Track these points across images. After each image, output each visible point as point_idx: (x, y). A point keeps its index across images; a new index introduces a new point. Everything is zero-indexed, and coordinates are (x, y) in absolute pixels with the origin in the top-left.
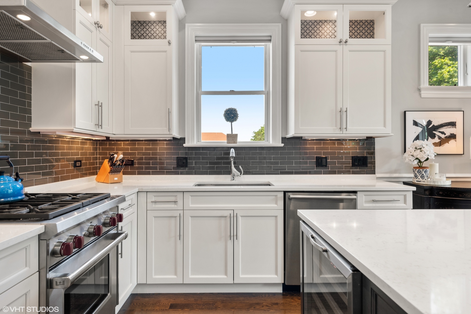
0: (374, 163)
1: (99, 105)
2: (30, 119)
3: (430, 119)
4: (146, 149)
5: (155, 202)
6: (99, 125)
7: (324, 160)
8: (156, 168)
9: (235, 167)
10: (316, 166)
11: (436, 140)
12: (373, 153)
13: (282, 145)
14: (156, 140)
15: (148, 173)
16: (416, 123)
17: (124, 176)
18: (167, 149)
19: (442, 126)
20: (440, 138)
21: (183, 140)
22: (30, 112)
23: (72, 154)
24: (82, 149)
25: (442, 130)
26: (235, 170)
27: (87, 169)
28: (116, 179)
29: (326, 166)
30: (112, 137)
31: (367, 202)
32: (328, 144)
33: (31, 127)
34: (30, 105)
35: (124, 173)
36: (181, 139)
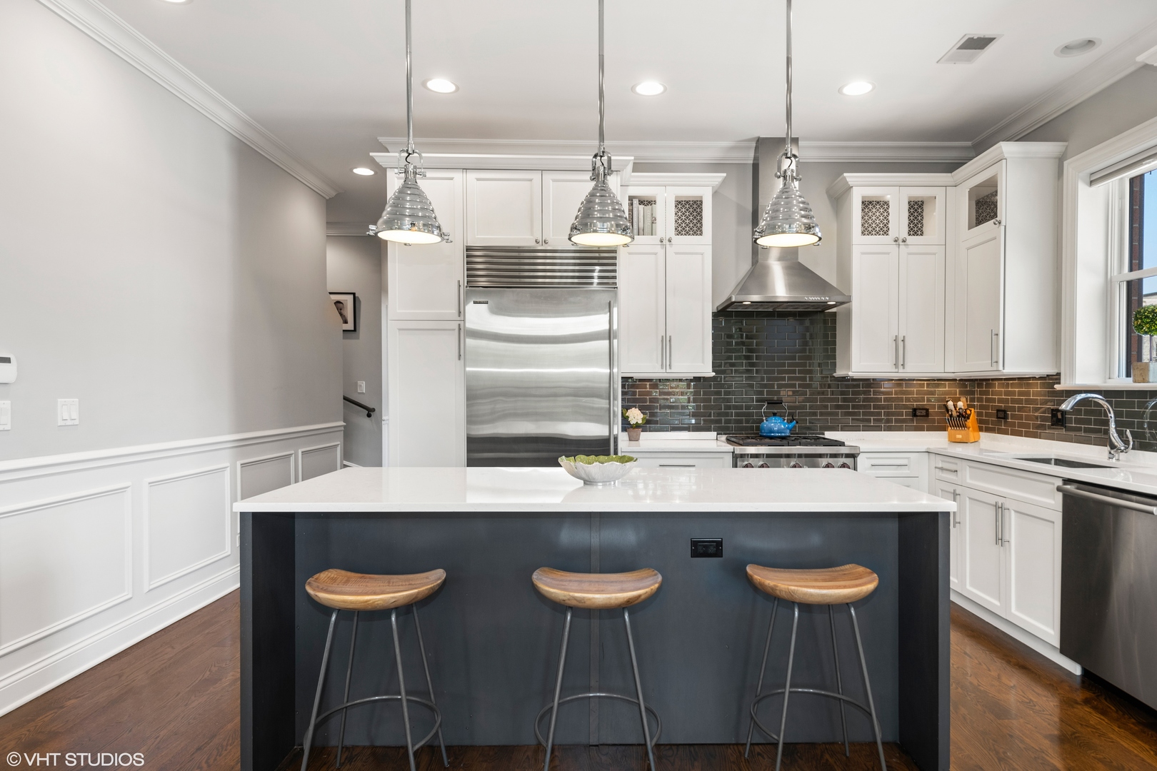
1: (899, 341)
4: (1019, 393)
5: (942, 469)
18: (1040, 394)
22: (834, 358)
26: (1117, 438)
33: (835, 372)
36: (1057, 374)
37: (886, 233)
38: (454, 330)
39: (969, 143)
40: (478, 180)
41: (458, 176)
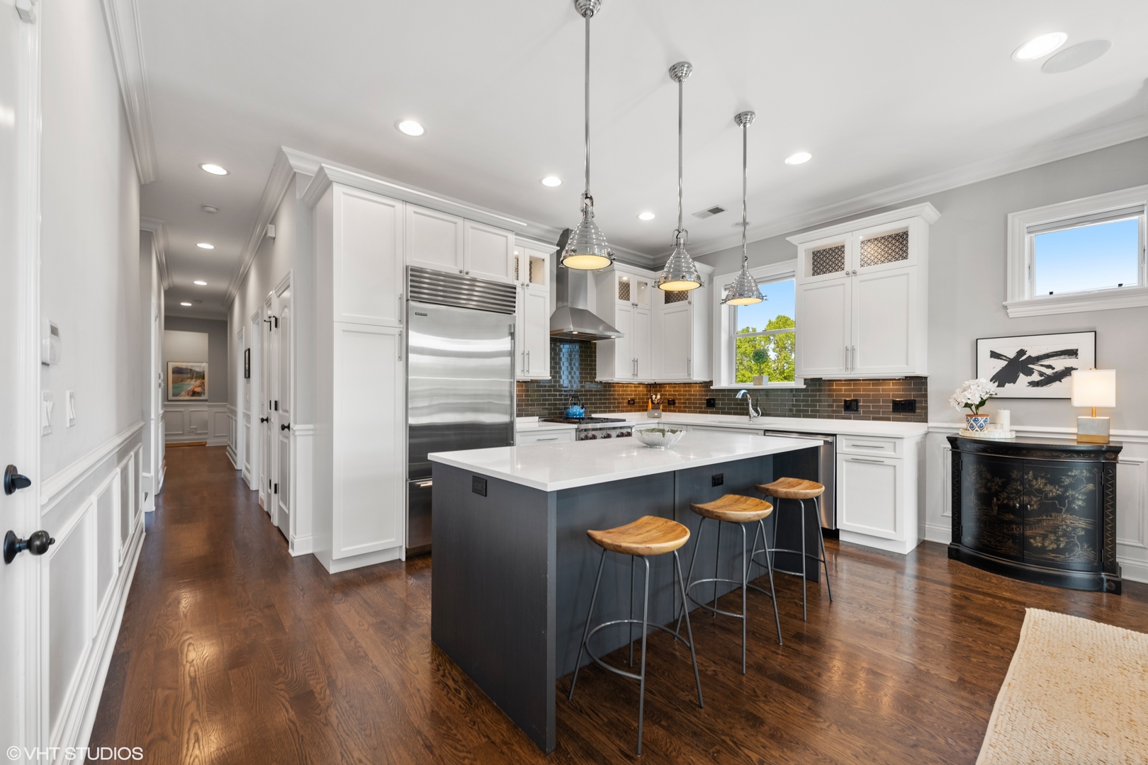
0: (926, 408)
1: (635, 361)
2: (595, 374)
3: (1023, 348)
4: (684, 391)
6: (635, 375)
7: (854, 403)
8: (691, 407)
9: (753, 409)
10: (845, 410)
11: (1036, 377)
12: (926, 396)
13: (804, 387)
14: (691, 383)
15: (685, 412)
16: (994, 355)
17: (663, 413)
18: (699, 391)
19: (1048, 356)
20: (1041, 374)
21: (711, 383)
22: (595, 370)
23: (627, 395)
24: (636, 391)
25: (1046, 362)
26: (753, 411)
27: (639, 406)
28: (656, 414)
29: (857, 410)
30: (658, 382)
31: (847, 446)
32: (860, 385)
33: (597, 379)
34: (595, 365)
35: (663, 411)
36: (710, 381)
37: (629, 300)
38: (394, 335)
39: (652, 257)
40: (415, 212)
41: (399, 206)
